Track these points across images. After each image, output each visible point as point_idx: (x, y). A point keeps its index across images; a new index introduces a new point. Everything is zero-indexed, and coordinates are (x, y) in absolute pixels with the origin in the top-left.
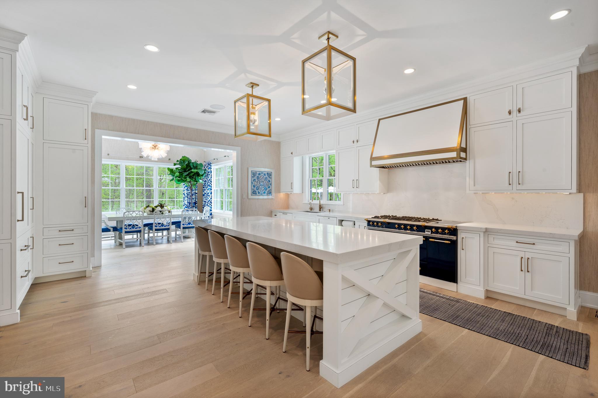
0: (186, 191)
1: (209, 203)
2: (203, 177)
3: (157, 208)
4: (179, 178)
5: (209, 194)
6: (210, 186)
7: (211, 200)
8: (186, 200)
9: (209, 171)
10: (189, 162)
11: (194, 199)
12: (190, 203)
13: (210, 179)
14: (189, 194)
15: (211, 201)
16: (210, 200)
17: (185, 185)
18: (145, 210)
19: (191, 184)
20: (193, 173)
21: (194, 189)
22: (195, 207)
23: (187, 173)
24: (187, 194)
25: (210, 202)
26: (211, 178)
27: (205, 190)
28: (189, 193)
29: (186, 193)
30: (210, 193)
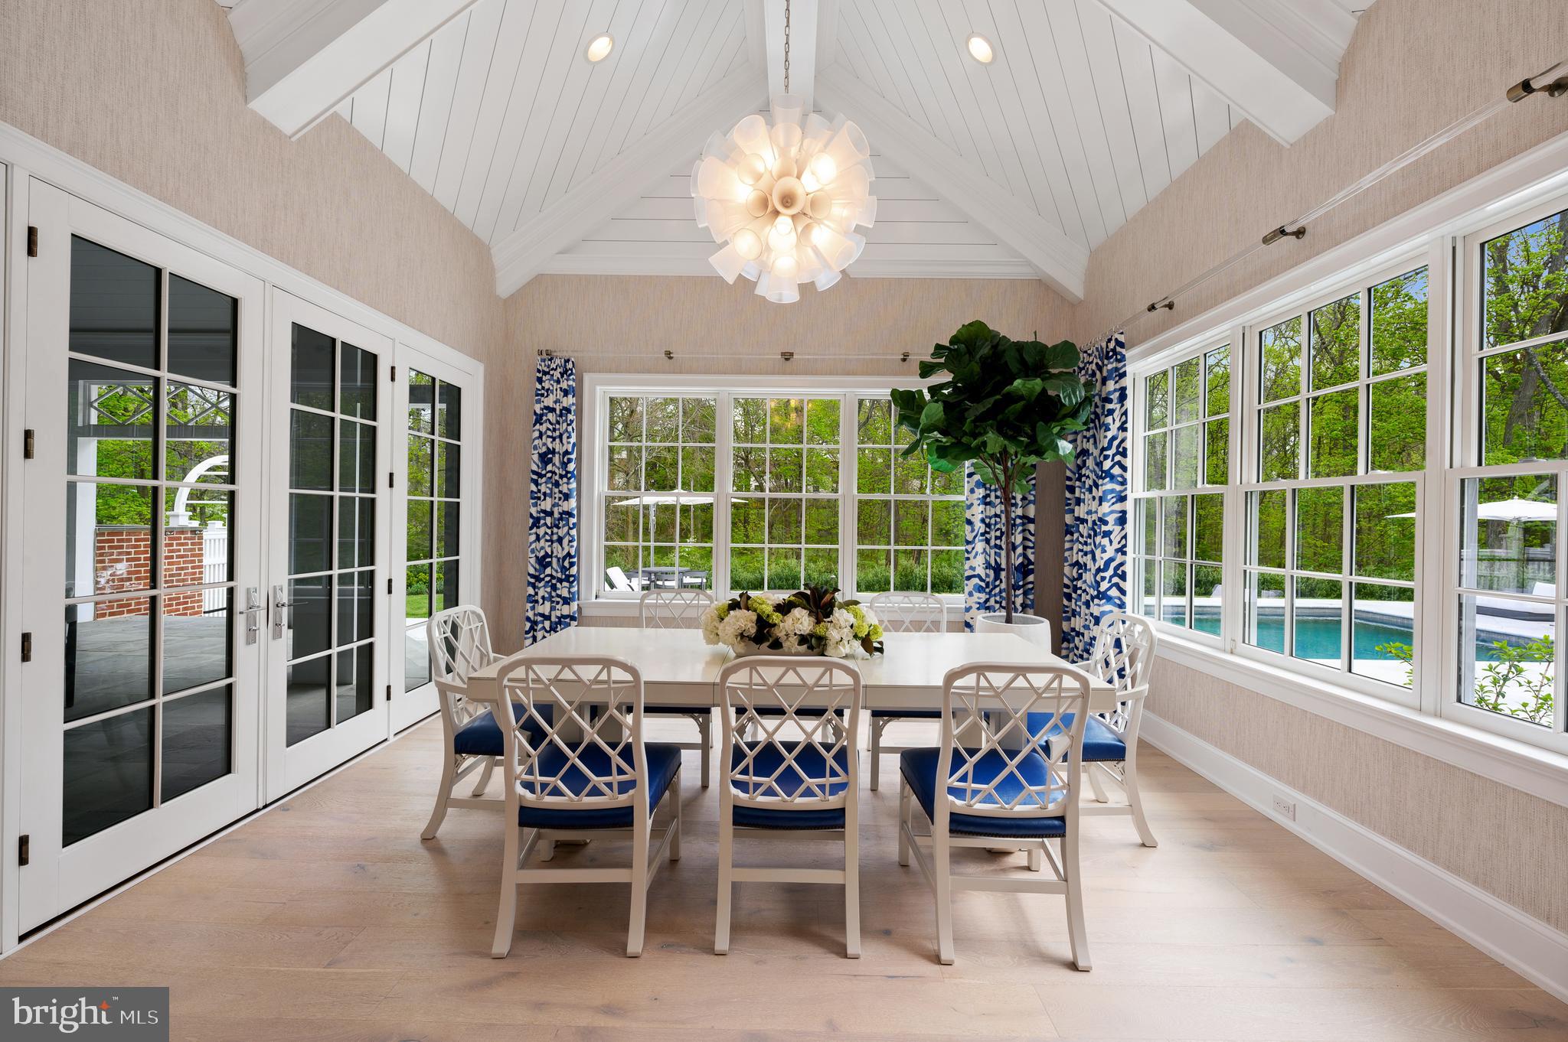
0: (982, 507)
1: (1108, 574)
2: (1078, 425)
3: (789, 619)
4: (944, 433)
5: (1106, 523)
6: (1113, 477)
7: (1119, 558)
8: (980, 550)
9: (1110, 393)
10: (998, 344)
11: (1020, 550)
12: (997, 569)
13: (1114, 438)
14: (996, 523)
15: (1122, 564)
16: (1112, 560)
17: (977, 477)
18: (721, 626)
19: (1005, 470)
20: (1019, 405)
21: (1019, 497)
22: (1021, 591)
23: (989, 403)
24: (983, 521)
25: (1111, 572)
26: (1125, 430)
27: (1079, 501)
28: (996, 515)
29: (981, 516)
30: (1111, 519)
